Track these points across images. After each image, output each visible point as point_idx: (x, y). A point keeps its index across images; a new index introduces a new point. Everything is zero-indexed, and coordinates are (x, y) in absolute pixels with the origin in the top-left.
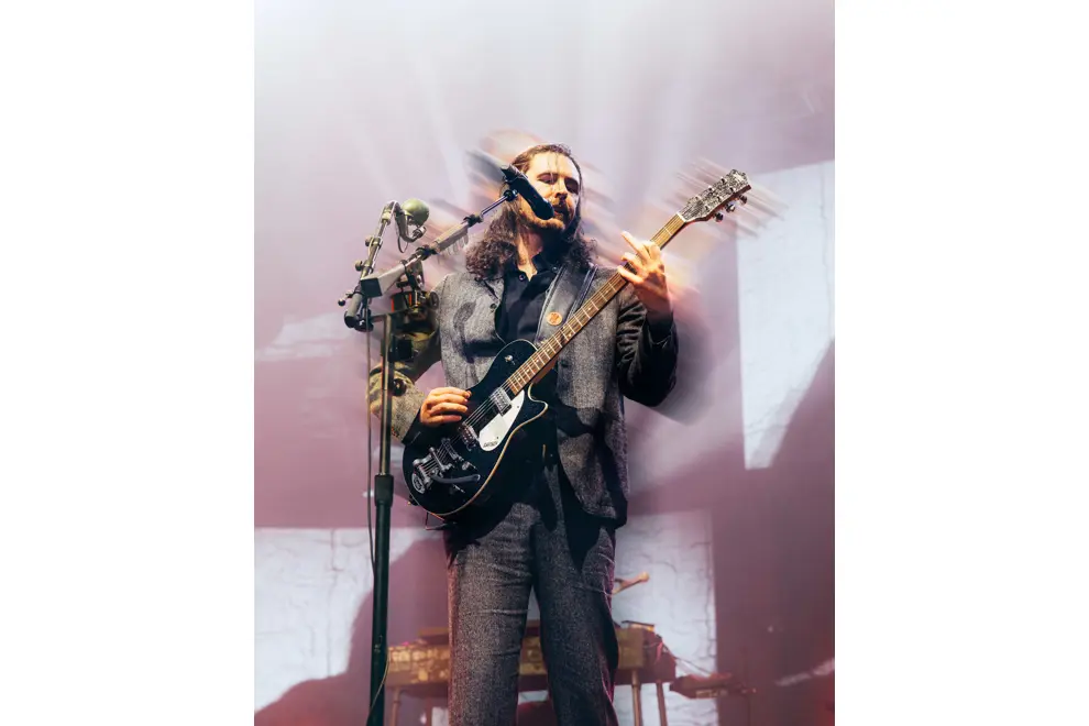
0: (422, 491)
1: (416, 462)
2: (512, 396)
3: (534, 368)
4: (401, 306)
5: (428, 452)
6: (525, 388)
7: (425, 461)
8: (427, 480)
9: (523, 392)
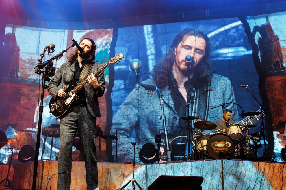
0: (52, 111)
1: (52, 105)
2: (73, 94)
3: (77, 89)
4: (47, 70)
5: (54, 103)
6: (75, 93)
7: (53, 105)
8: (54, 109)
9: (75, 94)
